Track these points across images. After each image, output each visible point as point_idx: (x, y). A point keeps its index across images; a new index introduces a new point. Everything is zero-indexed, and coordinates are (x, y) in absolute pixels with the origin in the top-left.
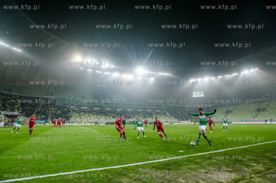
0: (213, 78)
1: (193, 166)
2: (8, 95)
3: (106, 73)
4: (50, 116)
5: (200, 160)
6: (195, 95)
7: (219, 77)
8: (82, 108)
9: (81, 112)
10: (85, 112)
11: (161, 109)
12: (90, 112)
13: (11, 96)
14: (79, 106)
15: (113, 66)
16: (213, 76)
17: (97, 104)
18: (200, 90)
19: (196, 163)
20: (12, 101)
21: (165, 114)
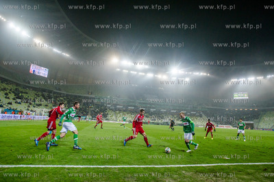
0: (260, 78)
1: (245, 177)
2: (58, 93)
3: (140, 74)
4: (90, 113)
5: (252, 171)
6: (237, 97)
7: (269, 77)
8: (118, 107)
9: (116, 110)
10: (120, 110)
11: (197, 111)
12: (124, 111)
13: (60, 94)
14: (115, 105)
15: (147, 67)
16: (261, 75)
17: (131, 104)
18: (243, 91)
19: (248, 174)
20: (61, 98)
21: (201, 116)
